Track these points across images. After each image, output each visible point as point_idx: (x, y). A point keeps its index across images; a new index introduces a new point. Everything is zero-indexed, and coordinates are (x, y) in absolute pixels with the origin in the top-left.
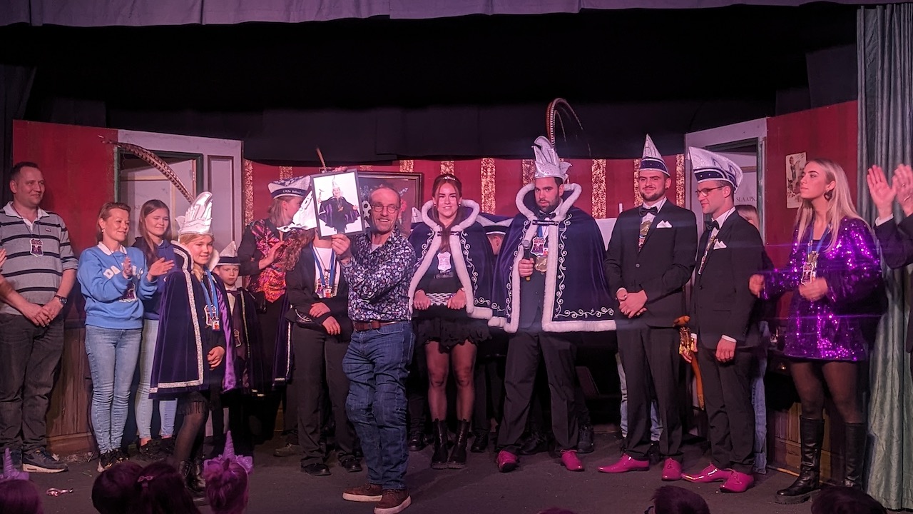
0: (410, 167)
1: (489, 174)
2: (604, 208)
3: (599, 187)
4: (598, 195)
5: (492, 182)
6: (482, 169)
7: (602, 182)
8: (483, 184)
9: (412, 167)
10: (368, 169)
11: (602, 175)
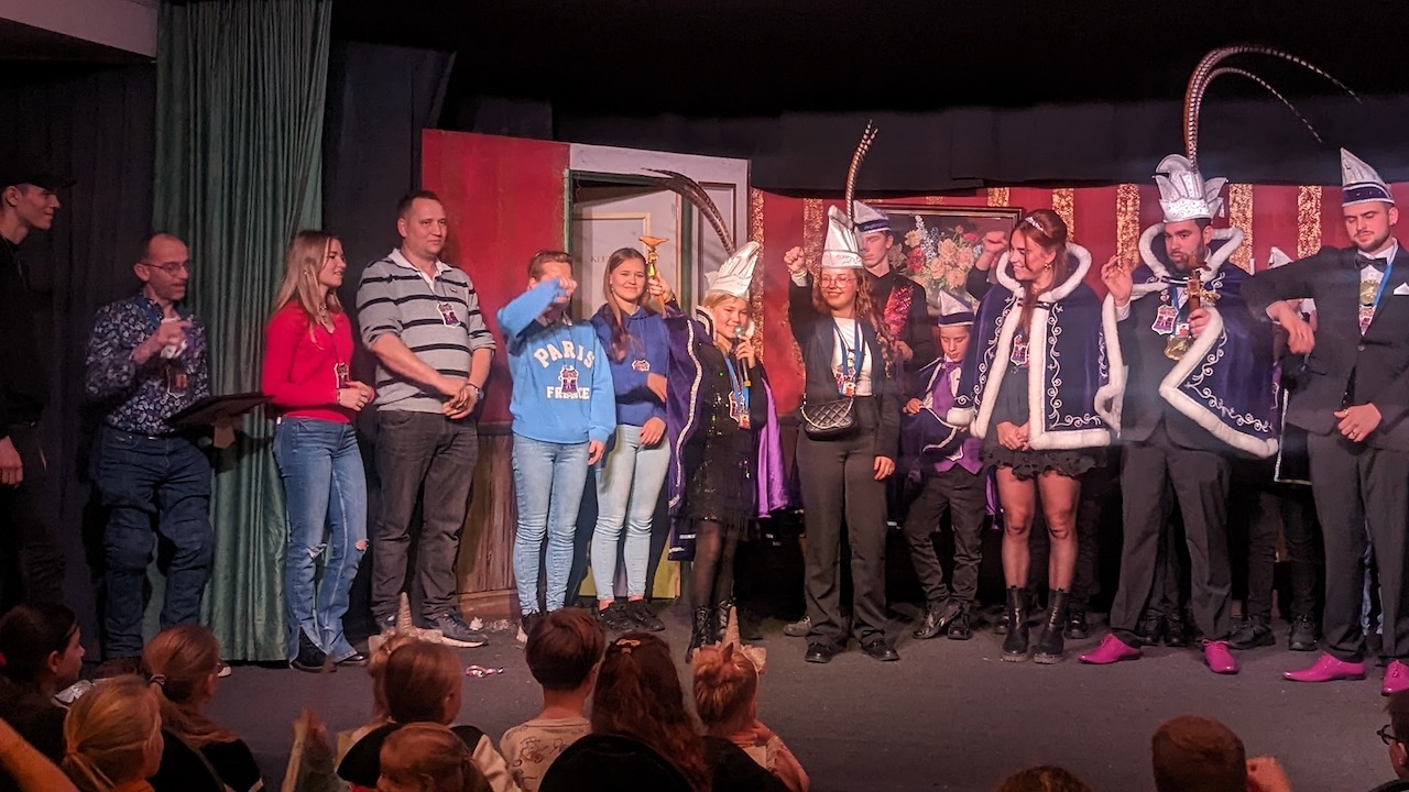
0: (1003, 198)
1: (1130, 209)
3: (1310, 229)
4: (1307, 242)
5: (1134, 222)
6: (1119, 201)
7: (1314, 222)
8: (1120, 224)
9: (1007, 199)
10: (938, 203)
11: (1314, 211)
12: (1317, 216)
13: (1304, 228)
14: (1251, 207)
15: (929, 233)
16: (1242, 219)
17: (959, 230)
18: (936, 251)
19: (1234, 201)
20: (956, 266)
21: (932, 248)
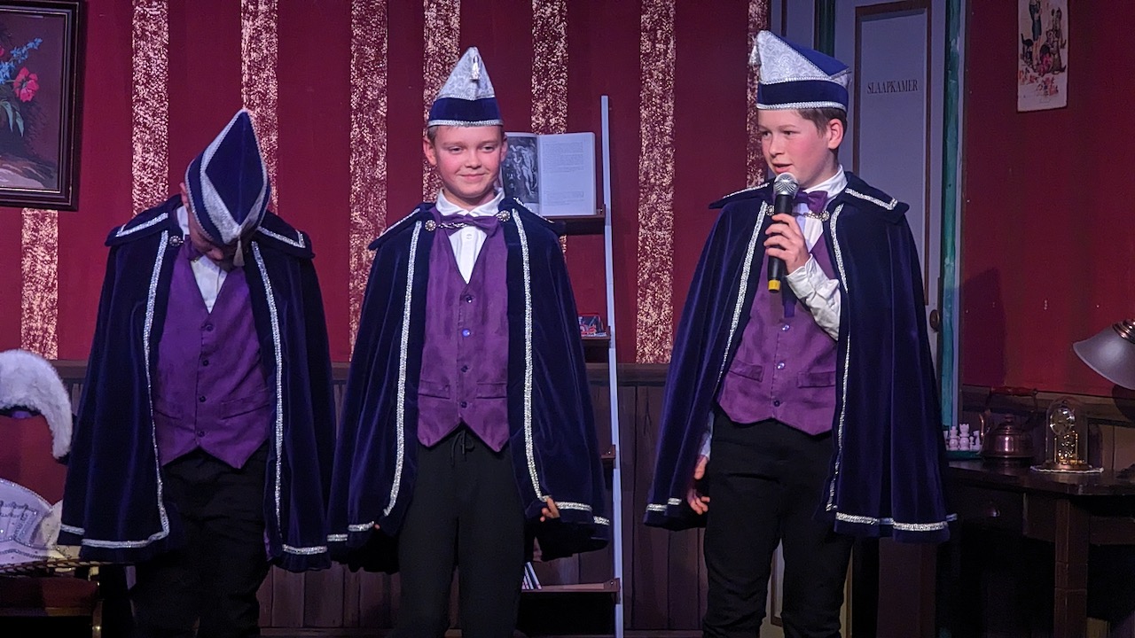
1: (262, 8)
2: (563, 107)
3: (551, 51)
4: (546, 69)
5: (268, 29)
7: (557, 37)
11: (557, 19)
12: (562, 28)
13: (541, 48)
16: (444, 29)
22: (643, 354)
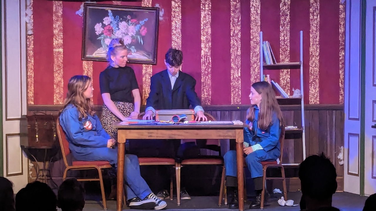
0: (149, 3)
1: (207, 8)
2: (289, 34)
3: (285, 19)
4: (284, 24)
5: (209, 14)
6: (201, 5)
7: (287, 15)
8: (202, 16)
9: (151, 3)
10: (118, 4)
11: (287, 10)
12: (288, 13)
13: (282, 18)
14: (260, 8)
15: (115, 18)
16: (256, 14)
17: (129, 17)
18: (118, 27)
19: (253, 5)
20: (127, 34)
21: (116, 25)
22: (311, 102)
